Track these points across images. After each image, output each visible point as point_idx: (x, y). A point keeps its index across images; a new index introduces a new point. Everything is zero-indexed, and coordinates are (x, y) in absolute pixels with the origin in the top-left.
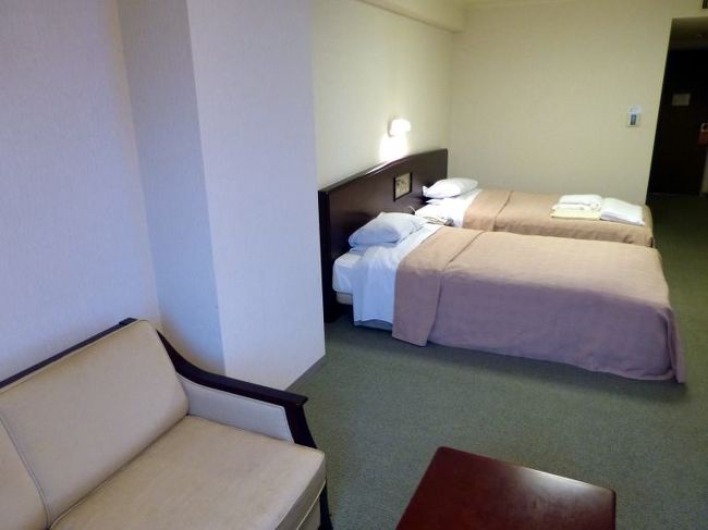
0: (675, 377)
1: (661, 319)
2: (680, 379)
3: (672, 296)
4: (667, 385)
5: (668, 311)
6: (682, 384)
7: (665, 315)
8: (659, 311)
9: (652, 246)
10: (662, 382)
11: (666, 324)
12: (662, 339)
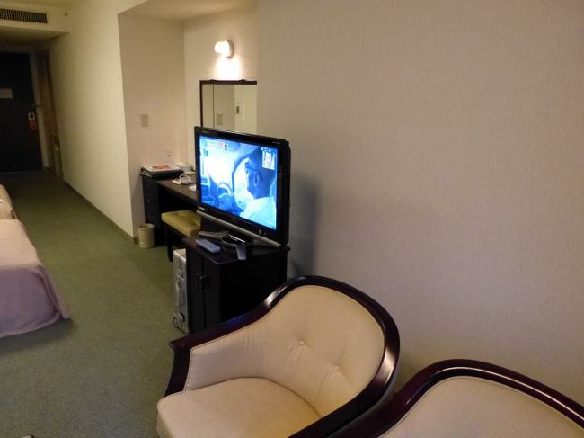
0: (61, 316)
1: (37, 276)
2: (65, 317)
3: (39, 255)
4: (57, 325)
5: (40, 268)
6: (69, 319)
7: (38, 271)
8: (33, 270)
9: (14, 218)
10: (54, 324)
11: (41, 278)
12: (42, 291)
